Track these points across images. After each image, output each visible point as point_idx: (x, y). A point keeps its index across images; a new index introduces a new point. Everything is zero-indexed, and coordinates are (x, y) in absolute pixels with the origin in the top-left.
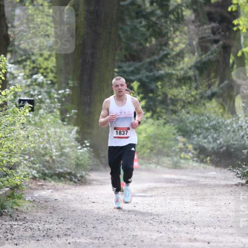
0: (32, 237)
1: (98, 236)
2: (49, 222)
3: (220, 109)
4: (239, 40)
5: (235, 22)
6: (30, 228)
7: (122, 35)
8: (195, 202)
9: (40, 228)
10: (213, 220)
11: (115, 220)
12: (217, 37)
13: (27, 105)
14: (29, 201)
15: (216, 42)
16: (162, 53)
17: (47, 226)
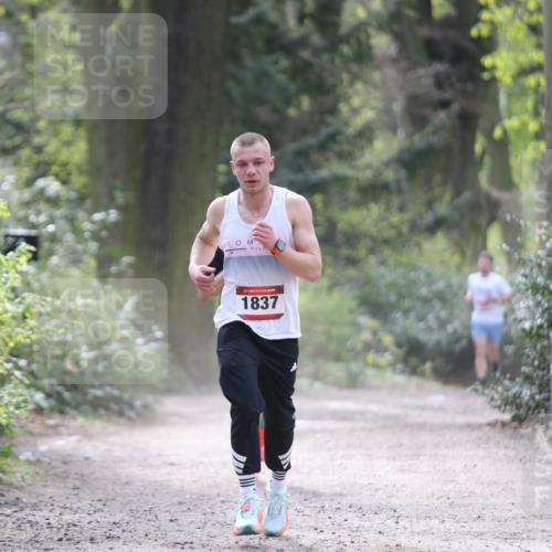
0: (34, 541)
1: (182, 539)
2: (71, 509)
3: (453, 254)
4: (496, 101)
5: (487, 61)
6: (29, 522)
7: (236, 91)
8: (398, 464)
9: (51, 521)
10: (437, 503)
11: (219, 504)
12: (447, 94)
13: (24, 246)
14: (28, 462)
15: (445, 104)
16: (325, 131)
17: (68, 517)
